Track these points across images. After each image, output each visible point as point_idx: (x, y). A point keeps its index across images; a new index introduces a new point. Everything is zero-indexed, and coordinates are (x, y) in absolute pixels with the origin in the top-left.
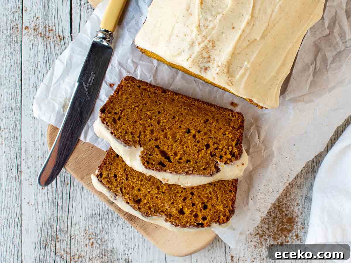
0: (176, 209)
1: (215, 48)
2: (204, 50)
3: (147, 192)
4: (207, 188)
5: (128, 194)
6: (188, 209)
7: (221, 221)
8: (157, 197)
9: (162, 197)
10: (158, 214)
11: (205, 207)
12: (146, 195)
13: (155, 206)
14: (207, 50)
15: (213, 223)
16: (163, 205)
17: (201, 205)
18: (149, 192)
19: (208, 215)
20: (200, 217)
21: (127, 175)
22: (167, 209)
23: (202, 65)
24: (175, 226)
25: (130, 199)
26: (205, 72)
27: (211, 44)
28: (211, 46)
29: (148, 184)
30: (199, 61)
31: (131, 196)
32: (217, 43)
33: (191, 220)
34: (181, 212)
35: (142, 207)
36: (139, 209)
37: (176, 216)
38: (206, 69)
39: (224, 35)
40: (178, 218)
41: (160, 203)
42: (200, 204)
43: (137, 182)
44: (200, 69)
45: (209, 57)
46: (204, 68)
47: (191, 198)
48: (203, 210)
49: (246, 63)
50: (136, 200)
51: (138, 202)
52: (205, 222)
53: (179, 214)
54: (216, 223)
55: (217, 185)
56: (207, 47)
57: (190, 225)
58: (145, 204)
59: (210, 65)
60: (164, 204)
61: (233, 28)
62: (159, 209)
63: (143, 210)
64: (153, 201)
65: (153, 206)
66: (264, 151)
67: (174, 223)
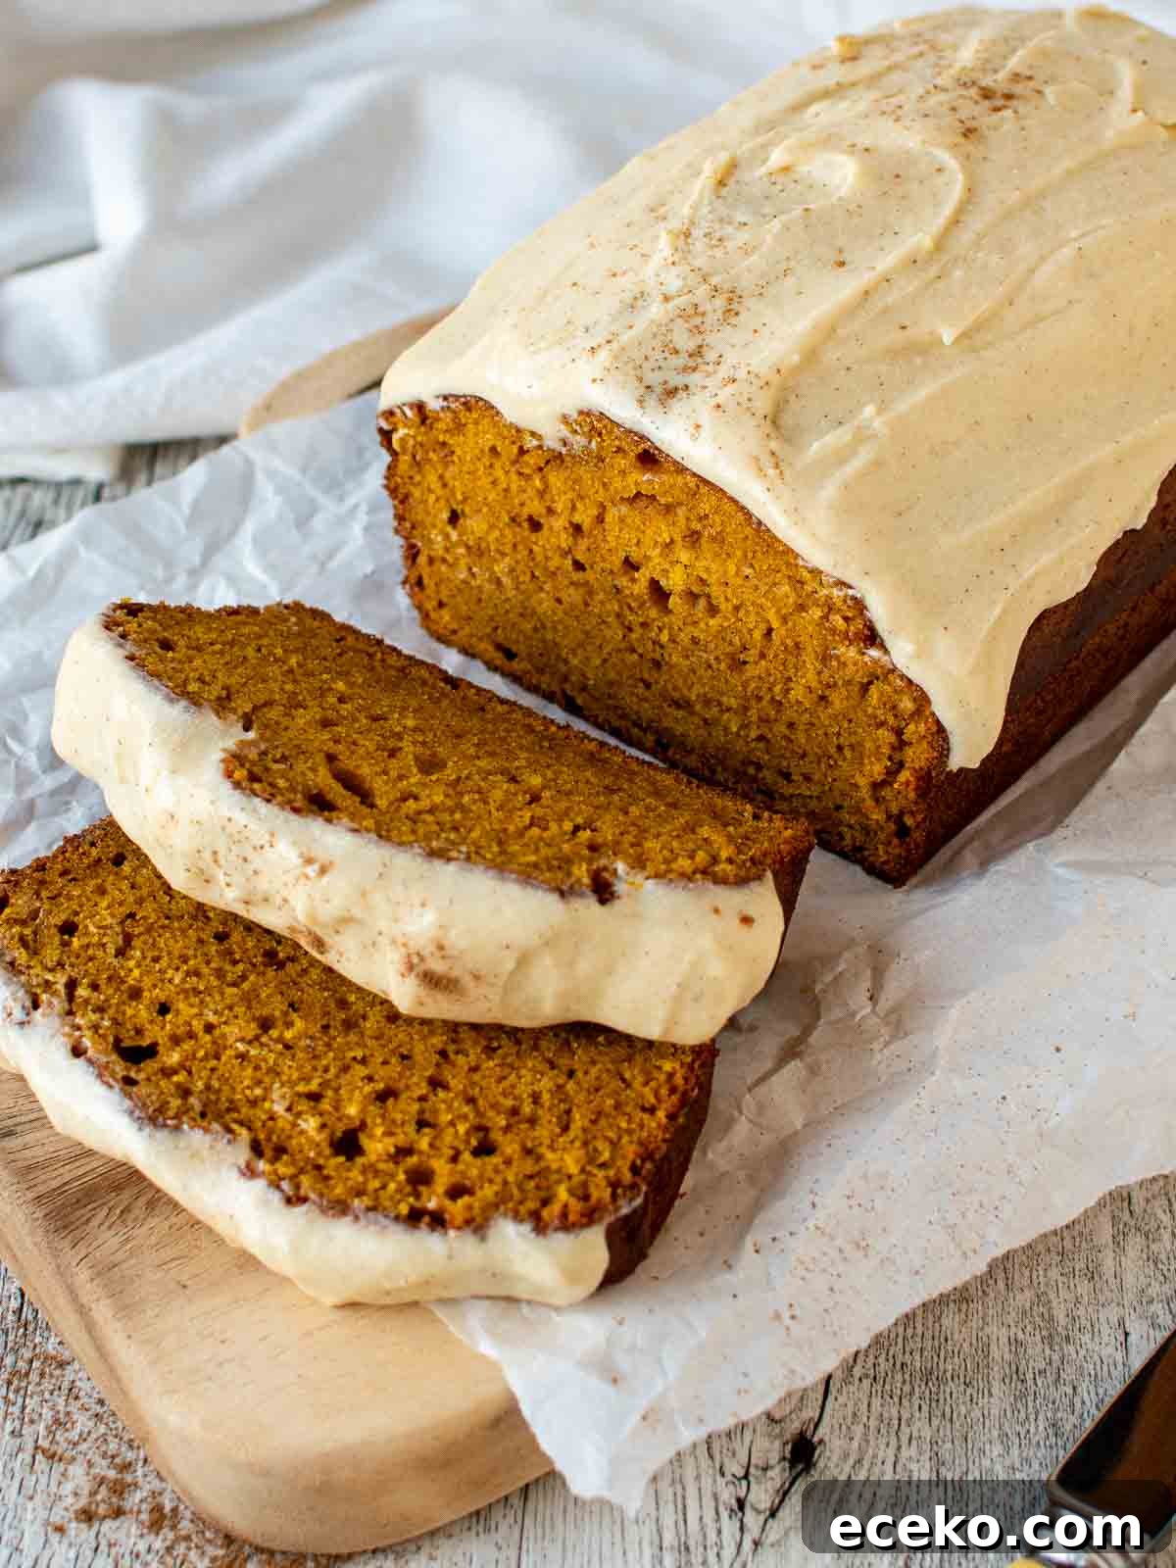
0: (323, 1126)
1: (733, 320)
2: (680, 320)
3: (197, 1026)
4: (523, 1072)
5: (100, 1009)
6: (389, 1133)
7: (551, 1213)
8: (243, 1057)
9: (271, 1062)
10: (216, 1126)
11: (485, 1149)
12: (191, 1035)
13: (219, 1091)
14: (698, 320)
15: (505, 1215)
16: (258, 1092)
17: (468, 1133)
18: (209, 1028)
19: (491, 1181)
20: (441, 1184)
21: (128, 939)
22: (272, 1118)
23: (654, 378)
24: (289, 1201)
25: (101, 1032)
26: (662, 403)
27: (720, 302)
28: (720, 312)
29: (222, 994)
30: (646, 358)
31: (106, 1023)
32: (751, 303)
33: (384, 1187)
34: (348, 1144)
35: (148, 1079)
36: (129, 1081)
37: (312, 1154)
38: (671, 393)
39: (790, 281)
40: (319, 1168)
41: (247, 1083)
42: (462, 1128)
43: (170, 973)
44: (642, 390)
45: (698, 352)
46: (659, 390)
47: (422, 1099)
48: (466, 1156)
49: (869, 410)
50: (127, 1043)
51: (136, 1054)
52: (457, 1209)
53: (327, 1151)
54: (517, 1217)
55: (586, 1073)
56: (701, 309)
57: (369, 1209)
58: (167, 1072)
59: (694, 379)
60: (267, 1090)
61: (842, 264)
62: (229, 1110)
63: (143, 1090)
64: (213, 1070)
65: (208, 1088)
66: (887, 1044)
67: (285, 1185)
